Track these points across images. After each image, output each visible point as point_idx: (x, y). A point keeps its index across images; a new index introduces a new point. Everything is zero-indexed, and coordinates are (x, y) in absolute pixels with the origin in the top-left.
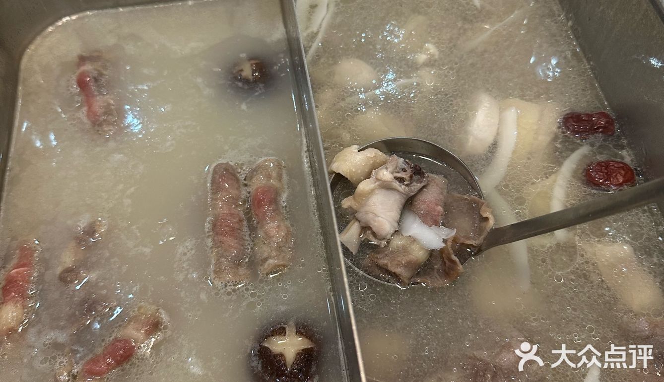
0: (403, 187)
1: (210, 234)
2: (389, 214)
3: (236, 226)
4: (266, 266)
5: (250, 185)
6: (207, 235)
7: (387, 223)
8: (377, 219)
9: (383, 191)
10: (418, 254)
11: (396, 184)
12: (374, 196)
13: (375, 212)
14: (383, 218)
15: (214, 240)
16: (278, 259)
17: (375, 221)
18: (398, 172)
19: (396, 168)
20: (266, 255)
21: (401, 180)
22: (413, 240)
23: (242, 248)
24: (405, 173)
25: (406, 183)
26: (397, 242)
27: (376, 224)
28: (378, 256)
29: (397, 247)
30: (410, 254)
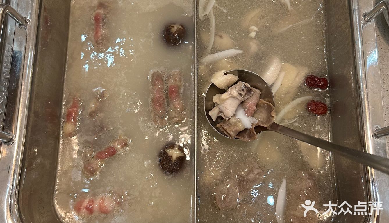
0: (241, 98)
1: (151, 104)
2: (232, 109)
3: (162, 102)
4: (173, 120)
5: (168, 83)
6: (150, 104)
7: (230, 112)
8: (227, 110)
9: (232, 99)
10: (241, 128)
11: (239, 97)
12: (228, 100)
13: (227, 108)
14: (229, 110)
15: (153, 107)
16: (178, 118)
17: (226, 111)
18: (240, 91)
19: (240, 89)
20: (173, 116)
21: (241, 94)
22: (240, 121)
23: (164, 112)
24: (243, 92)
25: (243, 96)
26: (233, 120)
27: (226, 112)
28: (224, 125)
29: (233, 122)
30: (237, 127)
